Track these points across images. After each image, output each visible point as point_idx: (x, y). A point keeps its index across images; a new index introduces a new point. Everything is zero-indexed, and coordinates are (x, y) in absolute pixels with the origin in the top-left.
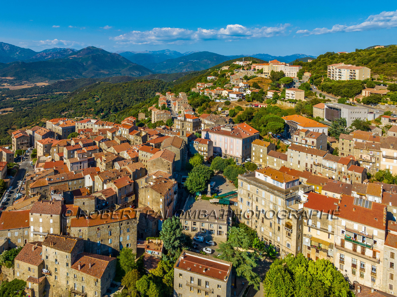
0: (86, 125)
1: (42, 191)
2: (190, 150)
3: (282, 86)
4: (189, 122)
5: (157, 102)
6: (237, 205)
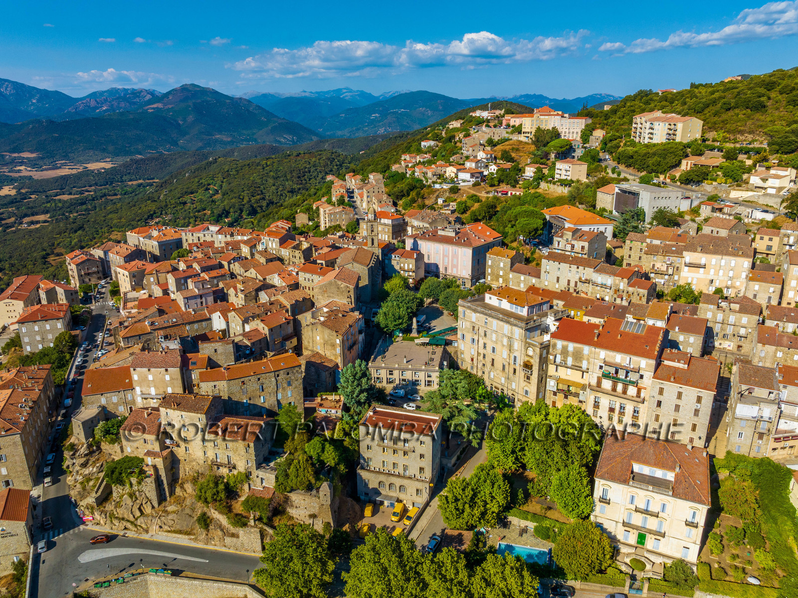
0: (201, 235)
1: (141, 342)
2: (386, 270)
3: (553, 156)
4: (385, 224)
5: (328, 192)
6: (456, 345)
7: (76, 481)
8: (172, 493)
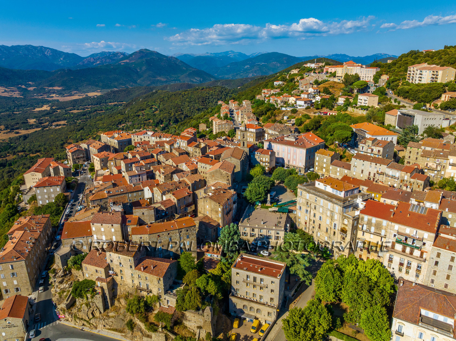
0: (142, 137)
1: (102, 203)
2: (252, 161)
3: (355, 91)
4: (251, 132)
5: (219, 111)
6: (295, 213)
7: (56, 292)
8: (113, 304)
